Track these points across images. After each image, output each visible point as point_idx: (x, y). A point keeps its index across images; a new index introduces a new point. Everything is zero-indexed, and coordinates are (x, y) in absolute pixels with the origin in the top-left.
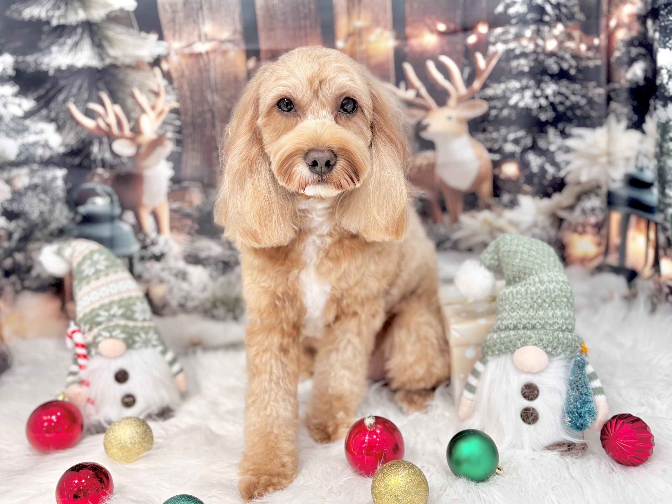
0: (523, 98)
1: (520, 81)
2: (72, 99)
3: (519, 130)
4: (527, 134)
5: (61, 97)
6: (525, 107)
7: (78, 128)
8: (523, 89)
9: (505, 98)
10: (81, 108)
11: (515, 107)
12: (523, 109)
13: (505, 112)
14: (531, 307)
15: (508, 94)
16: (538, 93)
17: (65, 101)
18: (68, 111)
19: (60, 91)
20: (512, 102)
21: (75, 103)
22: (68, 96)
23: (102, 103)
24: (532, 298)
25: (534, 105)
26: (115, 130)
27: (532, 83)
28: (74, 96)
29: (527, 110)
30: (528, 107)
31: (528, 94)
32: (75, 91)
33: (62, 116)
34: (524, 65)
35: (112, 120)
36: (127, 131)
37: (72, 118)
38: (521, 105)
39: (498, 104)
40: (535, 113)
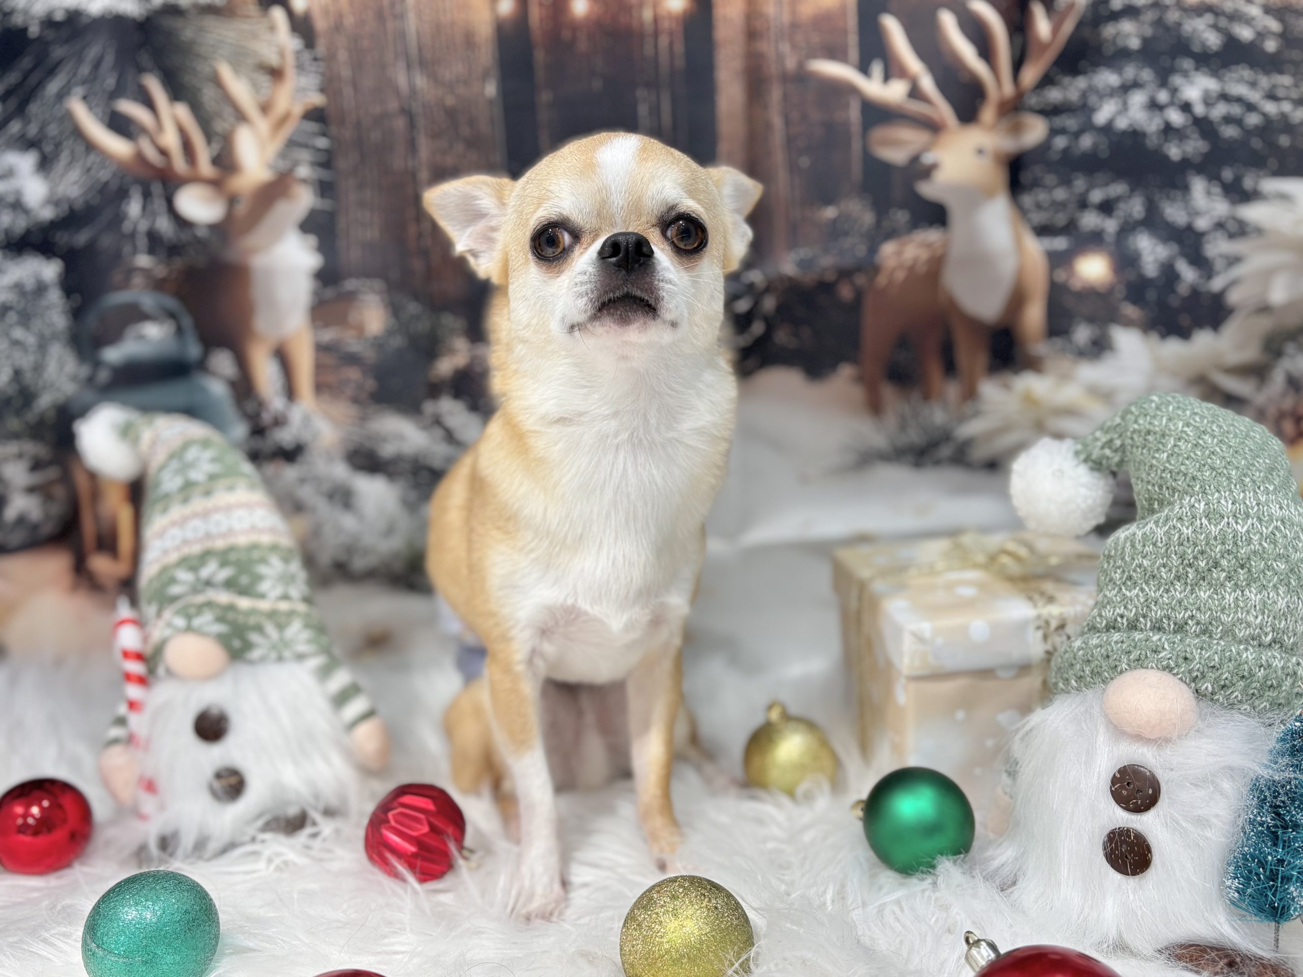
0: (1125, 107)
1: (1119, 71)
2: (79, 91)
3: (1113, 181)
4: (1132, 190)
5: (53, 87)
6: (1131, 130)
7: (92, 158)
8: (1126, 89)
9: (1084, 109)
10: (99, 110)
11: (1108, 129)
12: (1124, 133)
13: (1087, 142)
14: (1178, 578)
15: (1093, 100)
16: (1163, 96)
17: (62, 95)
18: (69, 116)
19: (52, 72)
20: (1102, 116)
21: (85, 98)
22: (69, 82)
23: (149, 103)
24: (1182, 557)
25: (1152, 125)
26: (179, 164)
27: (1147, 75)
28: (84, 82)
29: (1135, 135)
30: (1138, 128)
31: (1138, 99)
32: (85, 70)
33: (53, 130)
34: (1128, 36)
35: (170, 139)
36: (205, 167)
37: (78, 133)
38: (1122, 124)
39: (1071, 122)
40: (1152, 142)
